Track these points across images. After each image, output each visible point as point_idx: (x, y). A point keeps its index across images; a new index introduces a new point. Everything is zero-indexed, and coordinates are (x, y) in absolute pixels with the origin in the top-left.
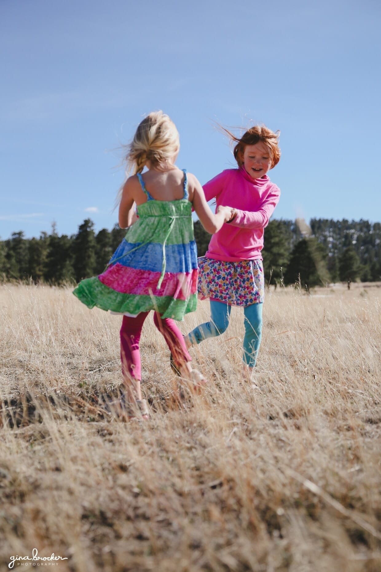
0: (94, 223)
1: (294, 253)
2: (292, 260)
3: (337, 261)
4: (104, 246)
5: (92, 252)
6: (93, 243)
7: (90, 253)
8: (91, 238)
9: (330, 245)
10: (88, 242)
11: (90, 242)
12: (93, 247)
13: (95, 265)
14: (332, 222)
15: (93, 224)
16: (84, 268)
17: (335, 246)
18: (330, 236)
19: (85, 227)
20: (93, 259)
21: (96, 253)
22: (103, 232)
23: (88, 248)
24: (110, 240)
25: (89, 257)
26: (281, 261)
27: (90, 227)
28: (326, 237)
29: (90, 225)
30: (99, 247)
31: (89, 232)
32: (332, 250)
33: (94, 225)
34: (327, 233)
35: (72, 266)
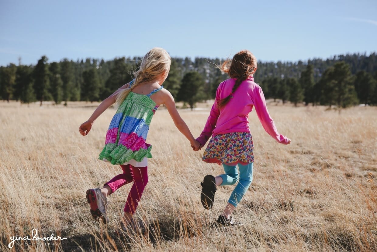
1: (183, 81)
2: (182, 86)
3: (212, 86)
4: (55, 73)
5: (47, 78)
6: (48, 72)
8: (46, 69)
9: (208, 75)
10: (44, 71)
11: (46, 71)
12: (48, 75)
13: (50, 87)
14: (209, 60)
15: (47, 59)
16: (42, 89)
17: (211, 76)
18: (208, 69)
19: (42, 61)
20: (48, 83)
21: (50, 79)
22: (54, 64)
23: (45, 75)
24: (59, 69)
25: (45, 81)
26: (175, 86)
27: (45, 61)
28: (205, 70)
29: (45, 59)
30: (52, 74)
31: (44, 64)
32: (209, 78)
34: (206, 67)
35: (34, 87)
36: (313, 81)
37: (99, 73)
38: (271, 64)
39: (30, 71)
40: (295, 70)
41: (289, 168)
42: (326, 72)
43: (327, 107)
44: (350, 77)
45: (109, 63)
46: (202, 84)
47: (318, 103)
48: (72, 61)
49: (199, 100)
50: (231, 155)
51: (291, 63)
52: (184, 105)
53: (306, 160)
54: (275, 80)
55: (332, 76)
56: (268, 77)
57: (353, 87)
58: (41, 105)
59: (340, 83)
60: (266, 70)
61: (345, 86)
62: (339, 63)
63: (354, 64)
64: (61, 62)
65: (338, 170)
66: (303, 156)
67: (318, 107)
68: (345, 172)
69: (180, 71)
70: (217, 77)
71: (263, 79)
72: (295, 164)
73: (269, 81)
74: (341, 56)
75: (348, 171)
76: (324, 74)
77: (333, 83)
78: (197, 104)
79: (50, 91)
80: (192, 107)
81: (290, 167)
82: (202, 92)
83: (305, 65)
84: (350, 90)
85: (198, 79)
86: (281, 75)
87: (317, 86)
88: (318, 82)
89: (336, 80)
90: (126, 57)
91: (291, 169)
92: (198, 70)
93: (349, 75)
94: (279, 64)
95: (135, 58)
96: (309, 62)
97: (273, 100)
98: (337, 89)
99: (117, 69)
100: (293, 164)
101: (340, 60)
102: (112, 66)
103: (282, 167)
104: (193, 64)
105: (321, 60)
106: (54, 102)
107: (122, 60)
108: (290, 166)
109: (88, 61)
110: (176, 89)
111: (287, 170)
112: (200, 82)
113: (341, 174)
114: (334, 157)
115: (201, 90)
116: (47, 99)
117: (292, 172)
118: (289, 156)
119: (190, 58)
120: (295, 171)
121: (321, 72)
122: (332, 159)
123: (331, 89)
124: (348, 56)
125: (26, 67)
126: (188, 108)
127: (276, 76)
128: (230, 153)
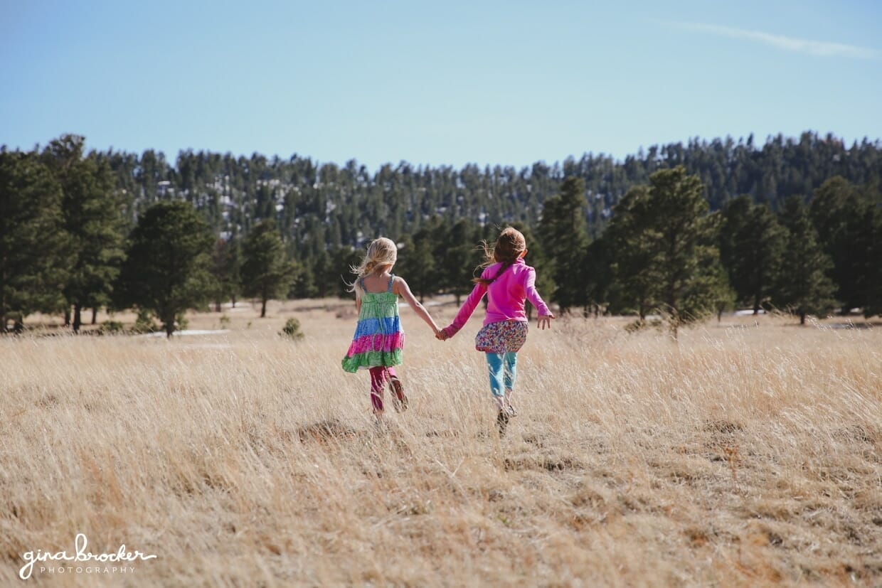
1: (136, 234)
2: (132, 252)
3: (239, 250)
9: (225, 214)
17: (235, 217)
18: (224, 194)
26: (106, 254)
28: (214, 195)
32: (229, 225)
34: (217, 186)
36: (584, 234)
38: (444, 176)
40: (525, 197)
41: (499, 517)
42: (625, 202)
43: (632, 320)
44: (703, 220)
46: (206, 246)
47: (602, 308)
49: (196, 300)
51: (509, 173)
52: (142, 317)
53: (556, 490)
54: (459, 228)
55: (645, 215)
56: (434, 219)
57: (712, 251)
59: (671, 236)
60: (427, 195)
61: (688, 249)
62: (668, 172)
63: (715, 177)
65: (664, 521)
66: (546, 478)
67: (601, 318)
68: (683, 526)
69: (126, 199)
70: (258, 222)
71: (416, 227)
72: (520, 504)
73: (438, 233)
74: (673, 149)
75: (695, 522)
76: (620, 209)
77: (651, 239)
78: (188, 315)
80: (169, 329)
81: (504, 516)
82: (205, 274)
83: (556, 180)
84: (706, 262)
85: (189, 228)
86: (475, 212)
87: (597, 247)
88: (599, 235)
89: (658, 229)
91: (504, 521)
92: (189, 198)
93: (701, 212)
94: (470, 174)
96: (570, 167)
97: (452, 298)
98: (661, 257)
100: (511, 503)
101: (671, 163)
103: (472, 514)
104: (171, 174)
105: (608, 161)
108: (502, 511)
110: (112, 262)
111: (489, 523)
112: (200, 237)
113: (673, 531)
114: (650, 477)
115: (202, 266)
117: (510, 530)
118: (497, 476)
119: (162, 155)
120: (518, 527)
121: (608, 205)
122: (641, 484)
123: (643, 261)
124: (694, 146)
126: (154, 329)
127: (459, 219)
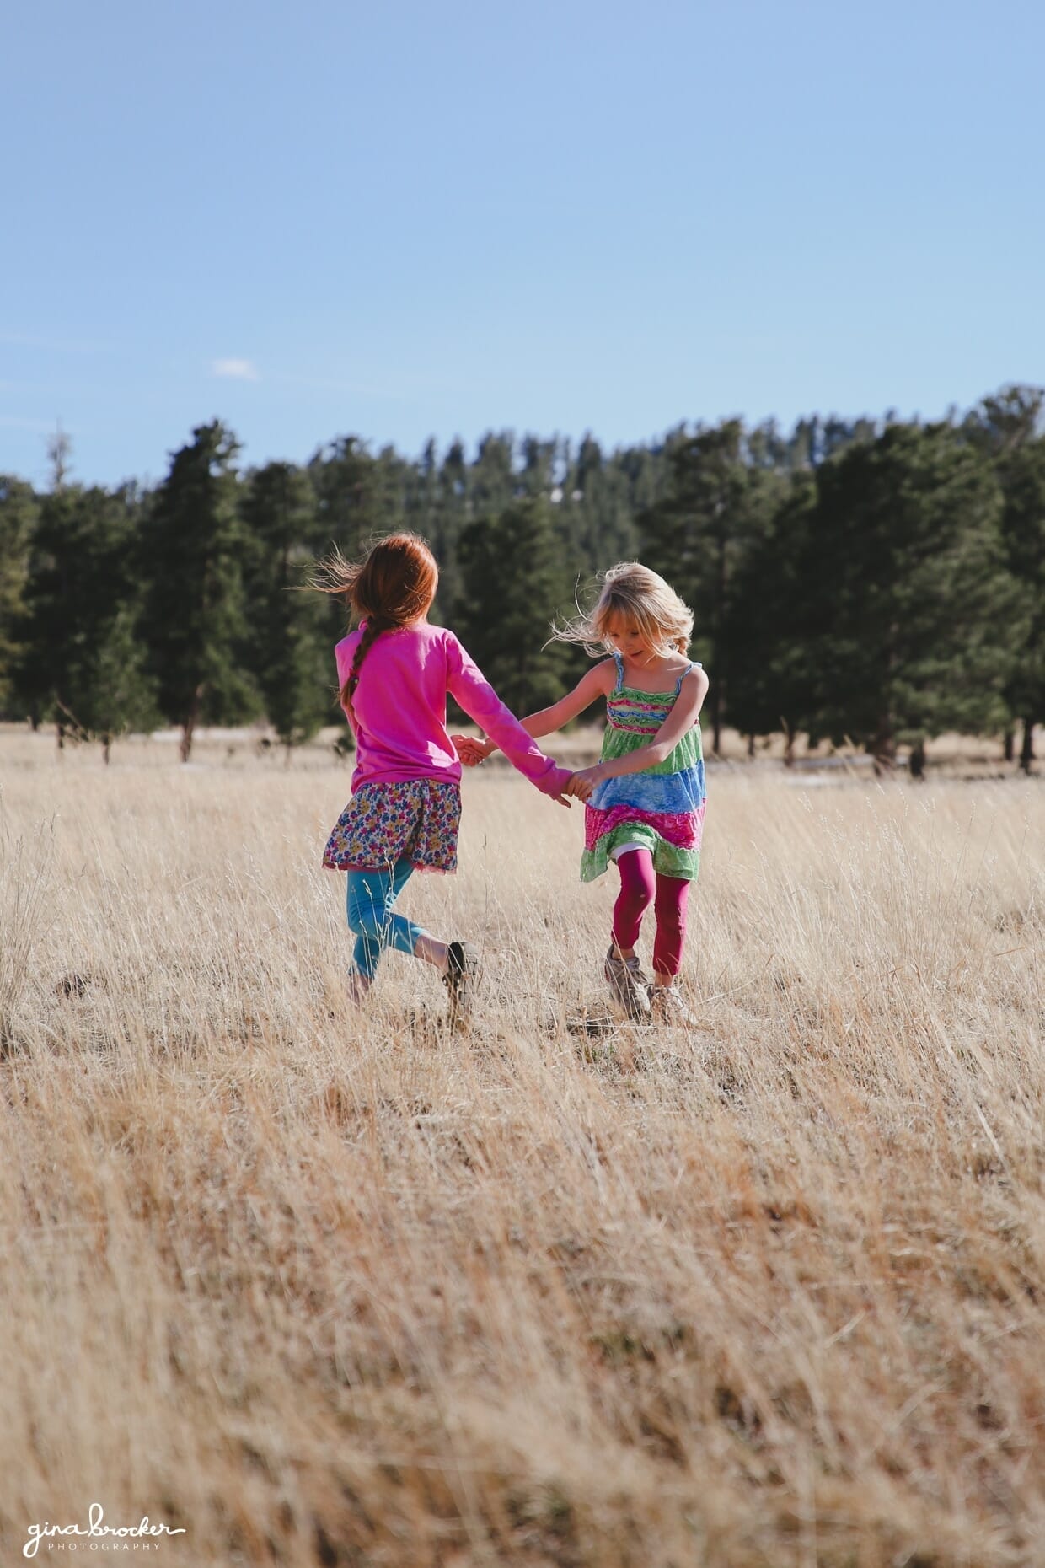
0: (239, 439)
4: (280, 539)
5: (229, 571)
6: (234, 532)
7: (222, 575)
8: (225, 509)
10: (213, 525)
11: (225, 525)
12: (237, 549)
15: (234, 446)
16: (195, 643)
19: (197, 458)
20: (233, 601)
22: (274, 477)
23: (214, 553)
24: (307, 507)
25: (217, 593)
27: (220, 458)
29: (221, 449)
30: (258, 544)
31: (214, 479)
33: (239, 452)
35: (141, 631)
37: (564, 532)
39: (119, 529)
45: (631, 462)
48: (388, 452)
50: (381, 845)
58: (186, 747)
64: (316, 459)
79: (244, 655)
90: (751, 422)
95: (805, 429)
99: (684, 503)
102: (655, 485)
106: (270, 733)
107: (724, 438)
109: (494, 450)
116: (224, 711)
125: (95, 497)
128: (378, 842)
